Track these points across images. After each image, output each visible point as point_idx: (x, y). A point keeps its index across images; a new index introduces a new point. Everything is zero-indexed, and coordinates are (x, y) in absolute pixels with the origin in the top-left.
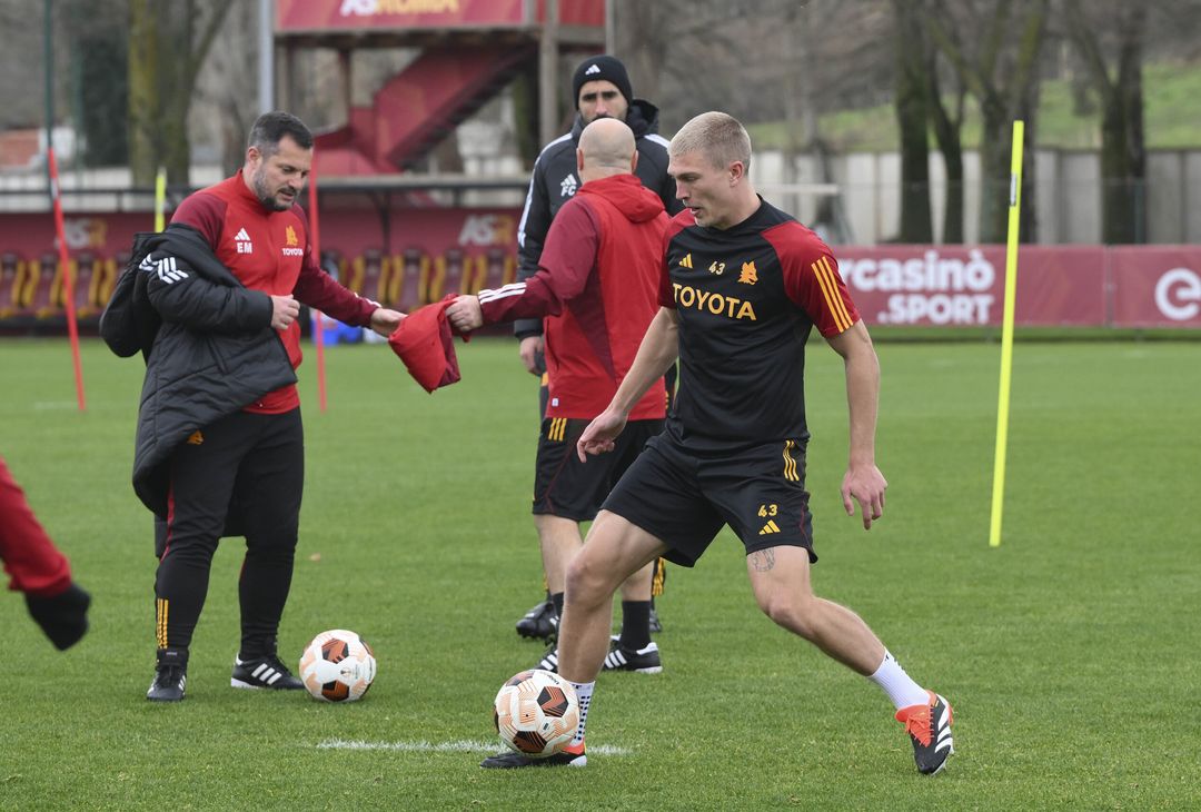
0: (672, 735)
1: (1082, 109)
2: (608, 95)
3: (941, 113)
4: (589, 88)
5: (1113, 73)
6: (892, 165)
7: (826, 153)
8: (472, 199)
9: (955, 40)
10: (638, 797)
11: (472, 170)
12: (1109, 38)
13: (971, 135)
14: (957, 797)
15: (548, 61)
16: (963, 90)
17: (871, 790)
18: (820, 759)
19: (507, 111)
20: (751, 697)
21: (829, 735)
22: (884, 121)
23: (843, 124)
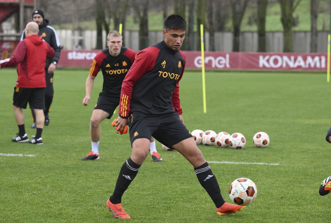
0: (45, 153)
1: (135, 22)
2: (39, 17)
3: (105, 22)
4: (35, 15)
5: (142, 14)
6: (95, 33)
7: (81, 30)
8: (5, 39)
9: (108, 7)
10: (37, 166)
11: (5, 33)
12: (141, 7)
13: (112, 27)
14: (105, 166)
15: (22, 10)
16: (110, 17)
17: (86, 164)
18: (76, 158)
19: (13, 20)
20: (61, 145)
21: (78, 153)
22: (93, 24)
23: (84, 24)
